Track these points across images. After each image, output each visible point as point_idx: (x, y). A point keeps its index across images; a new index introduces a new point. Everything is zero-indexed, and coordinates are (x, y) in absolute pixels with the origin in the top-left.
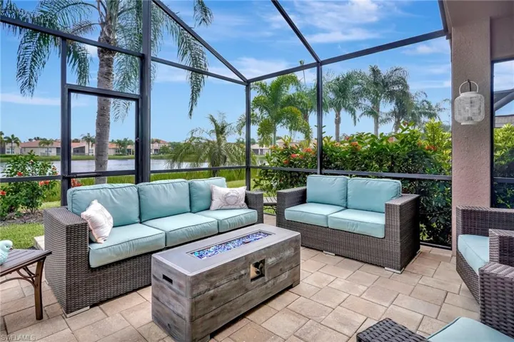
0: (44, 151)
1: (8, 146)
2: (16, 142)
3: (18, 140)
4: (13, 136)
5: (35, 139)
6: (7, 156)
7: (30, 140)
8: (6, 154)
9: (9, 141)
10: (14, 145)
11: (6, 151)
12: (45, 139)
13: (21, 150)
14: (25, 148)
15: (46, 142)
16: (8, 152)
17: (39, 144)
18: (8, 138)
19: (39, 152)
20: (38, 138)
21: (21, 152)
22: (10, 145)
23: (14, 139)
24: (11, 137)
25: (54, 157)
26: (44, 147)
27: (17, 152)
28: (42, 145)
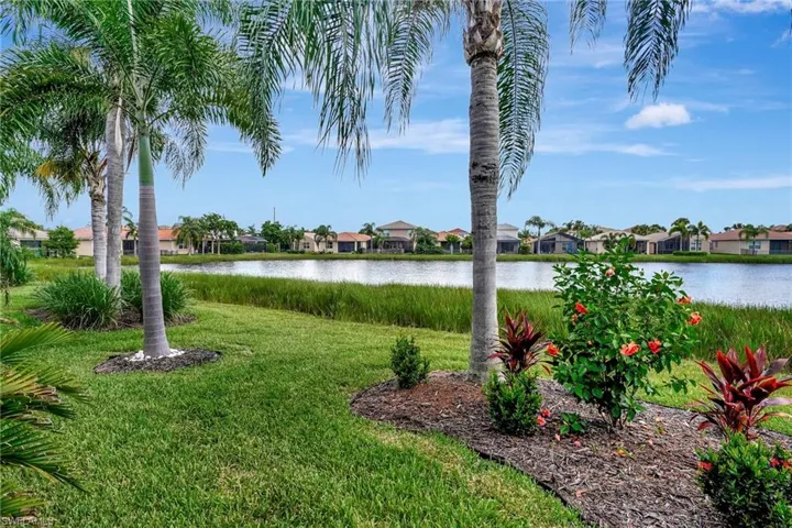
0: (746, 246)
1: (693, 239)
2: (704, 234)
3: (707, 229)
4: (700, 224)
5: (735, 227)
6: (690, 254)
7: (726, 229)
8: (691, 251)
9: (695, 231)
10: (702, 236)
11: (691, 246)
12: (750, 227)
13: (711, 244)
14: (717, 241)
15: (751, 232)
16: (693, 248)
17: (740, 234)
18: (694, 227)
19: (738, 249)
20: (740, 226)
21: (711, 248)
22: (695, 237)
23: (701, 229)
24: (697, 226)
25: (765, 256)
26: (747, 240)
27: (705, 247)
28: (744, 236)
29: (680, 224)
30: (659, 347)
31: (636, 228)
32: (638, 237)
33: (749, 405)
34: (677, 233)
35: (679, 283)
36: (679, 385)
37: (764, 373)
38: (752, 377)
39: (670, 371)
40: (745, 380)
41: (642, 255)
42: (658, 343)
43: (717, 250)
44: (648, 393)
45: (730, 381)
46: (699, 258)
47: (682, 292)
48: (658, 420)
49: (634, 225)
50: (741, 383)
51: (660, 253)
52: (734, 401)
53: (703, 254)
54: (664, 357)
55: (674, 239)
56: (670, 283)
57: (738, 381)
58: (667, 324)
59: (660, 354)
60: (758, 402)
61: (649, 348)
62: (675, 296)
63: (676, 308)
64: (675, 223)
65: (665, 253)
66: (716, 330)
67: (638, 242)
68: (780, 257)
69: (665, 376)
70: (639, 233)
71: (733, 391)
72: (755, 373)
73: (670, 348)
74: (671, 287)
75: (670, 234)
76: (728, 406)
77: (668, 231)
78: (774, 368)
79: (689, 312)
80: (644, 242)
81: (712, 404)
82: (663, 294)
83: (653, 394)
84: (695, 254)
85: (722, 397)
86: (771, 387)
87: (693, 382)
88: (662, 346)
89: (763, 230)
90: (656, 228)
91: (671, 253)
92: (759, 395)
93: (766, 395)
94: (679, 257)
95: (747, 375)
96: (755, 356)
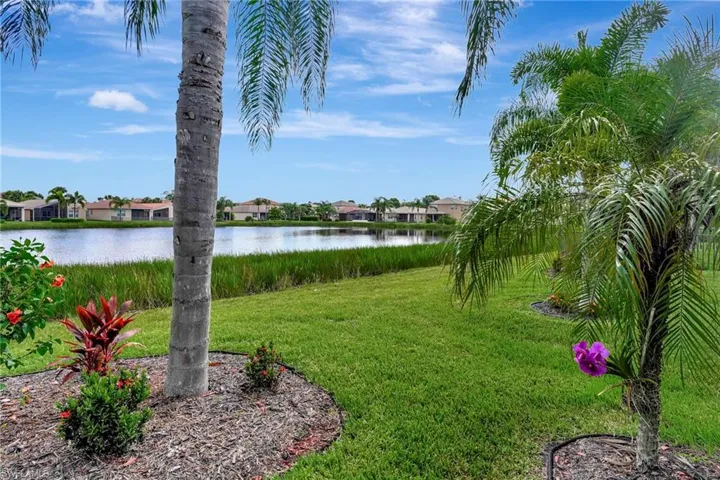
0: (115, 214)
1: (70, 207)
2: (81, 203)
3: (83, 198)
4: (77, 193)
5: (106, 198)
6: (68, 221)
7: (99, 199)
8: (69, 217)
9: (72, 200)
10: (78, 205)
11: (69, 213)
12: (117, 198)
13: (87, 212)
14: (92, 209)
15: (119, 203)
16: (71, 216)
17: (110, 204)
18: (71, 196)
19: (109, 216)
20: (110, 197)
21: (87, 215)
22: (72, 205)
23: (77, 198)
24: (74, 195)
25: (128, 222)
26: (115, 209)
27: (82, 215)
28: (113, 206)
29: (58, 193)
30: (20, 316)
31: (8, 193)
32: (10, 203)
33: (105, 345)
34: (55, 201)
35: (41, 249)
36: (44, 348)
37: (116, 315)
38: (107, 321)
39: (33, 338)
40: (102, 325)
41: (16, 222)
42: (19, 312)
43: (91, 217)
44: (10, 368)
45: (89, 330)
46: (77, 225)
47: (43, 257)
48: (24, 390)
49: (6, 191)
50: (99, 328)
51: (37, 219)
52: (93, 346)
53: (81, 221)
54: (25, 325)
55: (51, 207)
56: (32, 250)
57: (96, 328)
58: (29, 291)
59: (21, 324)
60: (111, 340)
61: (8, 320)
62: (37, 262)
63: (39, 273)
64: (52, 191)
65: (42, 220)
66: (89, 286)
67: (11, 209)
68: (139, 222)
69: (29, 343)
70: (12, 199)
71: (91, 338)
72: (109, 318)
73: (33, 314)
74: (33, 253)
75: (47, 201)
76: (90, 353)
77: (45, 198)
78: (123, 310)
79: (53, 276)
80: (18, 210)
81: (76, 356)
82: (25, 261)
83: (16, 366)
84: (72, 221)
85: (84, 346)
86: (120, 326)
87: (59, 341)
88: (23, 315)
89: (128, 202)
90: (31, 195)
91: (48, 219)
92: (112, 335)
93: (116, 333)
94: (57, 224)
95: (103, 321)
96: (109, 304)
